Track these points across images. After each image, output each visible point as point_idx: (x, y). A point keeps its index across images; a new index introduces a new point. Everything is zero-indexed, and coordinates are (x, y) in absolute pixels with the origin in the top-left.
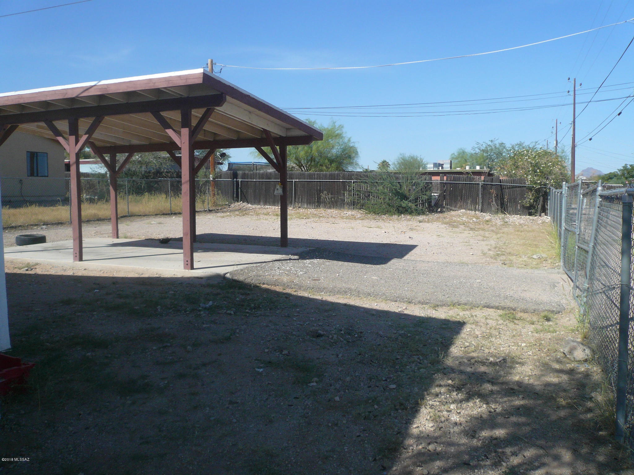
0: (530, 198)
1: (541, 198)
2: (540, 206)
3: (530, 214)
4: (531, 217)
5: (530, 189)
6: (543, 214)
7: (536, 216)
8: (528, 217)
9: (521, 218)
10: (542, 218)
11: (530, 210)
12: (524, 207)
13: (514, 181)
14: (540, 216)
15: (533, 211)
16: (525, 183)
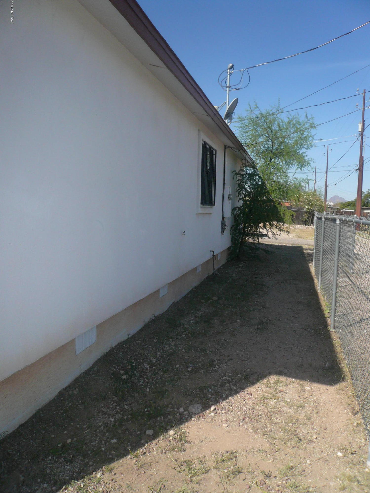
0: (306, 217)
1: (311, 216)
2: (310, 221)
3: (306, 225)
4: (306, 226)
5: (306, 212)
6: (312, 225)
7: (308, 225)
8: (305, 226)
9: (301, 226)
10: (311, 227)
11: (306, 223)
12: (303, 221)
13: (298, 208)
14: (310, 225)
15: (307, 223)
16: (304, 209)
